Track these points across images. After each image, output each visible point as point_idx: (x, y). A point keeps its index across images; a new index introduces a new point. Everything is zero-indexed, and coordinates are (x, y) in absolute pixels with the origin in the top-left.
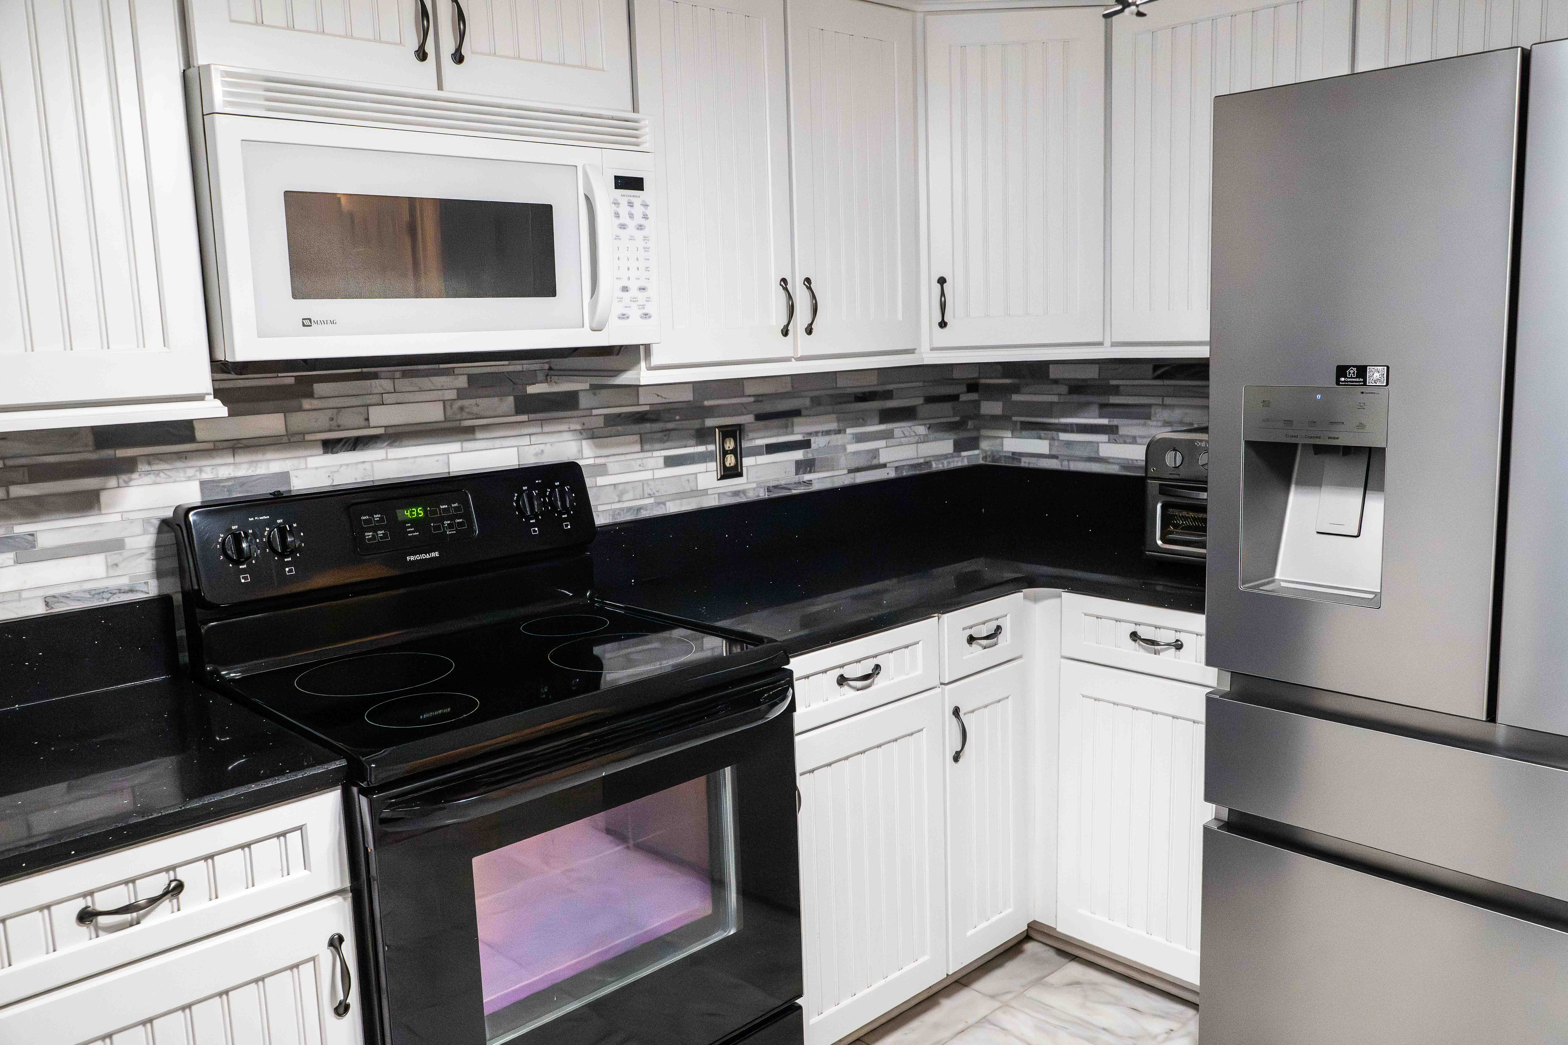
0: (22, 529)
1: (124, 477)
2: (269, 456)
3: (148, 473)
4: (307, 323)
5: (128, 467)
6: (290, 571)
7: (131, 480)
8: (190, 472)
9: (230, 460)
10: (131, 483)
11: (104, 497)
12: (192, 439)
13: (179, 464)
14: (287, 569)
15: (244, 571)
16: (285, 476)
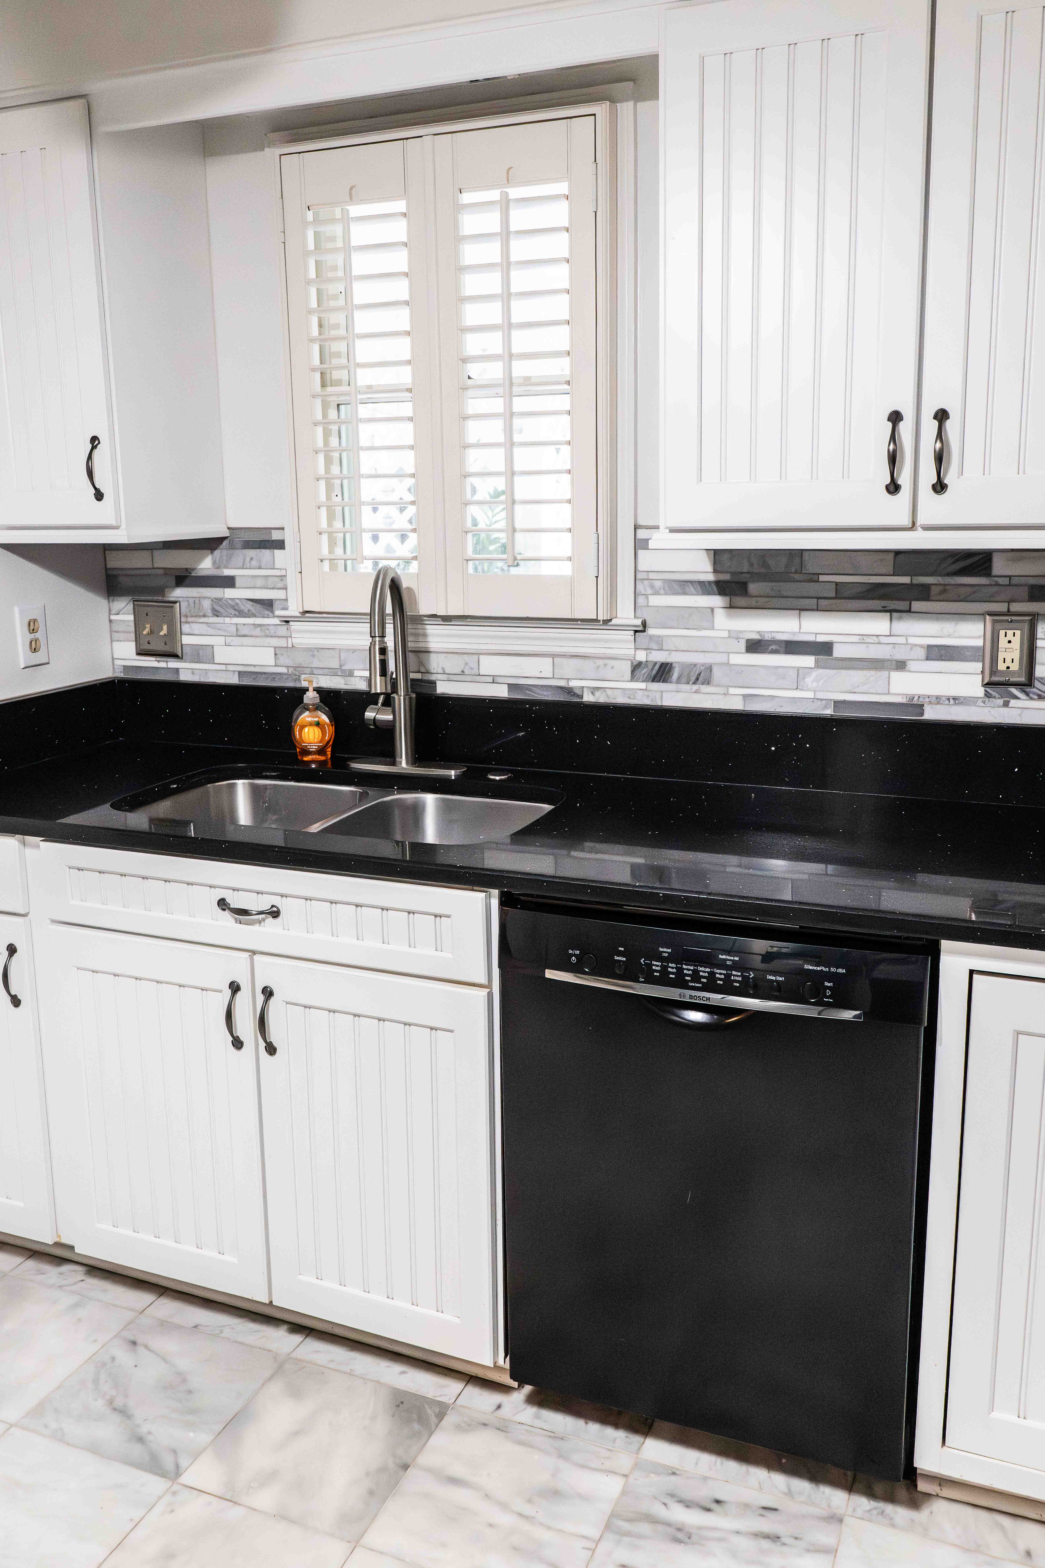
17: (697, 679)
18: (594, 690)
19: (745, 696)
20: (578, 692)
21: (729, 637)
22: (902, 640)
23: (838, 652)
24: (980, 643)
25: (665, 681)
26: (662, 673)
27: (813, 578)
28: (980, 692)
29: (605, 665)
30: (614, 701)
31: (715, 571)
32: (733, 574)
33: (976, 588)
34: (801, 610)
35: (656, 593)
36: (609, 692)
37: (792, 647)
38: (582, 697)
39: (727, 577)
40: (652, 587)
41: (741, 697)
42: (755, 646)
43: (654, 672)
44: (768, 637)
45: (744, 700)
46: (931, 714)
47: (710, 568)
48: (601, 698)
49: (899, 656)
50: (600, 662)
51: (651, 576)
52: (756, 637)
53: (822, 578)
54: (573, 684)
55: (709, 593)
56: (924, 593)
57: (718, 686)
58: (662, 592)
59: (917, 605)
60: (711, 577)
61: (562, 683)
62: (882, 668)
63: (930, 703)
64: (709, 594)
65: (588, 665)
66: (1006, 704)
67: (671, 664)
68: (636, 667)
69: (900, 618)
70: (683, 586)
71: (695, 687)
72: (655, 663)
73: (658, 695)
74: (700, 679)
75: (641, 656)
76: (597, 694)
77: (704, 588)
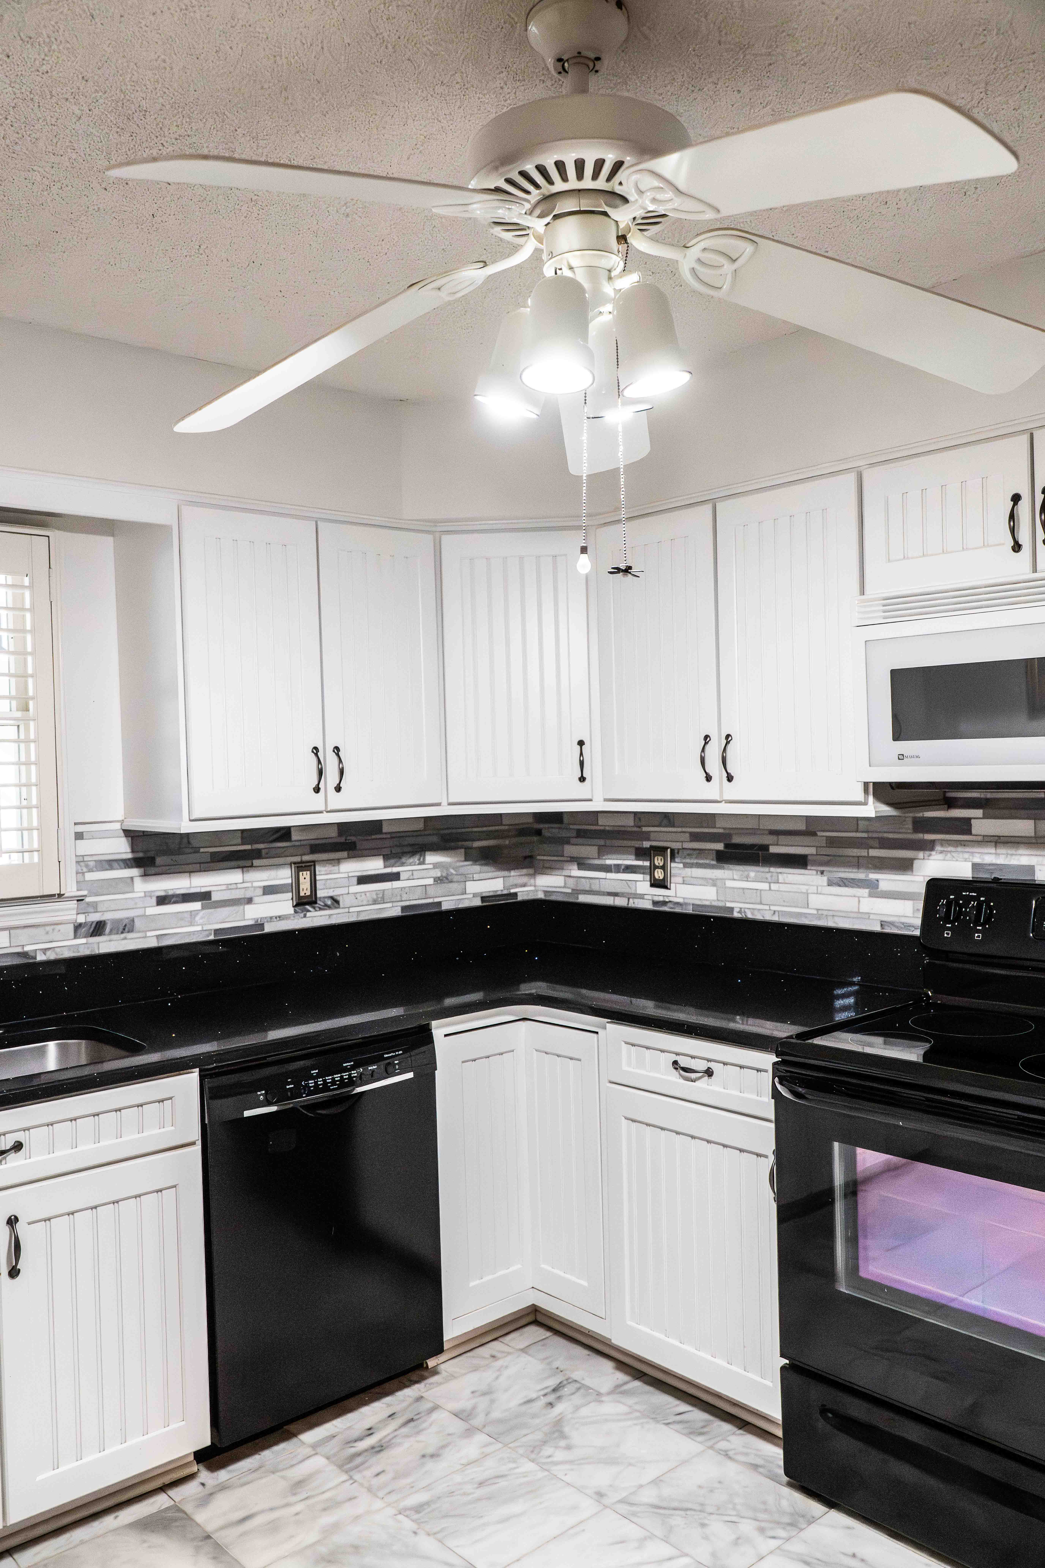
0: (873, 876)
1: (927, 853)
2: (1021, 851)
3: (941, 852)
4: (901, 757)
5: (928, 846)
6: (978, 937)
7: (930, 855)
8: (966, 856)
9: (993, 850)
10: (931, 858)
11: (916, 864)
12: (969, 832)
13: (960, 849)
14: (976, 935)
15: (948, 929)
16: (1031, 869)
17: (124, 929)
18: (45, 951)
19: (158, 937)
20: (33, 954)
21: (145, 896)
22: (249, 885)
23: (215, 897)
24: (289, 881)
25: (100, 935)
26: (98, 929)
27: (196, 850)
28: (291, 911)
29: (53, 930)
30: (61, 957)
31: (133, 851)
32: (145, 852)
33: (285, 849)
34: (190, 872)
35: (91, 870)
36: (58, 950)
37: (187, 898)
38: (35, 958)
39: (141, 855)
40: (87, 866)
41: (155, 938)
42: (162, 900)
43: (92, 929)
44: (170, 893)
45: (157, 938)
46: (269, 928)
47: (129, 850)
48: (51, 956)
49: (248, 896)
50: (48, 928)
51: (86, 859)
52: (163, 894)
53: (202, 850)
54: (27, 949)
55: (132, 867)
56: (258, 854)
57: (139, 932)
58: (95, 869)
59: (256, 862)
60: (130, 856)
61: (19, 950)
62: (241, 904)
63: (267, 922)
64: (129, 867)
65: (40, 931)
66: (305, 916)
67: (104, 921)
68: (78, 927)
69: (248, 871)
70: (110, 864)
71: (123, 936)
72: (93, 922)
73: (96, 946)
74: (127, 929)
75: (81, 919)
76: (48, 953)
77: (127, 864)
